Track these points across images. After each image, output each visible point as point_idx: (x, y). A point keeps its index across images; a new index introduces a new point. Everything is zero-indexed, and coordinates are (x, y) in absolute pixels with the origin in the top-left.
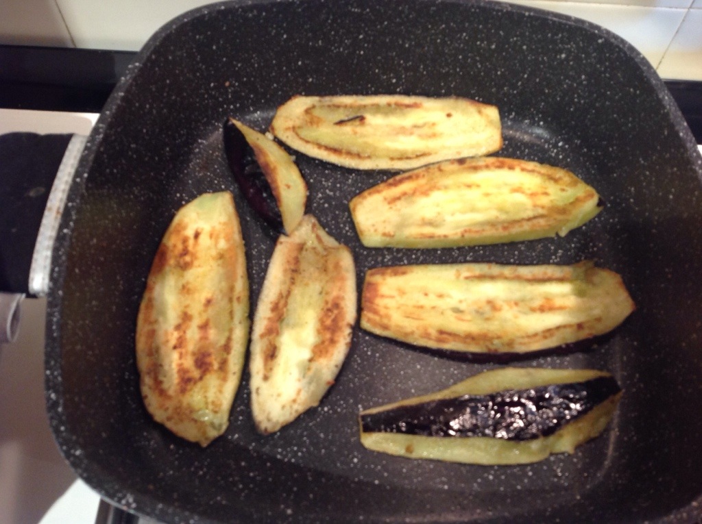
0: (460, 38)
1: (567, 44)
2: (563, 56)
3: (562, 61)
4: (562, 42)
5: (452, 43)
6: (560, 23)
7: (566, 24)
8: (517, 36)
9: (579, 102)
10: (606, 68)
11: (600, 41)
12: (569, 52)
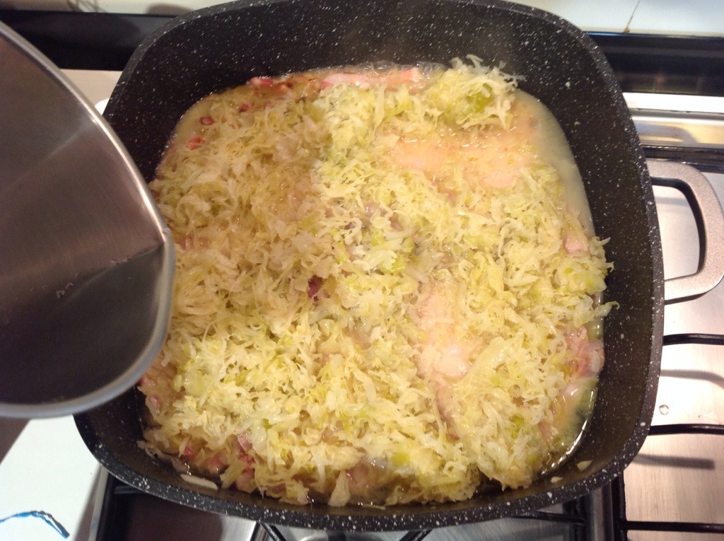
0: (428, 28)
1: (530, 33)
2: (527, 43)
3: (525, 48)
4: (524, 31)
5: (421, 33)
6: (521, 15)
7: (526, 16)
8: (482, 26)
9: (544, 84)
10: (566, 56)
11: (558, 32)
12: (531, 39)
